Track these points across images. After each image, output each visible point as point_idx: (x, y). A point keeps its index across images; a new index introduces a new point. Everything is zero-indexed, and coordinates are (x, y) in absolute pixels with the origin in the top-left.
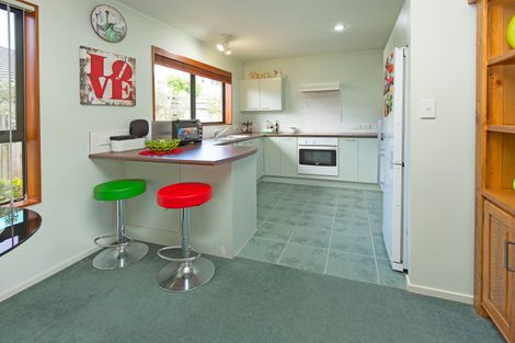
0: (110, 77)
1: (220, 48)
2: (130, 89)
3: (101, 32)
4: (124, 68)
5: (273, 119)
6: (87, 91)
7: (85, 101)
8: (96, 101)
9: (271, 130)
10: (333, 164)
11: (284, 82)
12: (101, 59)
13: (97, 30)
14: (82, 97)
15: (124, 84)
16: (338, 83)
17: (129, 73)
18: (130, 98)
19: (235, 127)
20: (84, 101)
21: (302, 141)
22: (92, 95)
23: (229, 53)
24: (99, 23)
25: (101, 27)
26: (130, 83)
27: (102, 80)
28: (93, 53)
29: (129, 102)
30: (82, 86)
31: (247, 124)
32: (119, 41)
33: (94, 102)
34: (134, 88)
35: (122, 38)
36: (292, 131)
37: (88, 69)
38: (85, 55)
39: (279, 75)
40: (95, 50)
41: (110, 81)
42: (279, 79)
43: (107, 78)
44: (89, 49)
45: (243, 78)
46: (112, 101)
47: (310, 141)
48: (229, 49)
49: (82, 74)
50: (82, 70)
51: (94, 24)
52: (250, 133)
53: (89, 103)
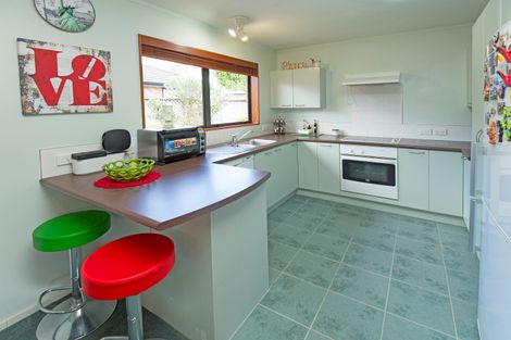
0: (68, 77)
1: (232, 33)
2: (102, 91)
3: (52, 19)
4: (91, 64)
5: (311, 119)
6: (30, 98)
7: (29, 110)
8: (47, 109)
9: (307, 132)
10: (391, 182)
11: (324, 72)
12: (54, 54)
13: (46, 16)
14: (24, 106)
15: (93, 85)
16: (398, 74)
17: (99, 70)
18: (104, 102)
19: (263, 128)
20: (27, 110)
21: (346, 149)
22: (39, 102)
23: (245, 39)
24: (47, 7)
25: (53, 13)
26: (103, 84)
27: (55, 83)
28: (38, 46)
29: (102, 108)
30: (23, 91)
31: (279, 124)
32: (84, 29)
33: (42, 111)
34: (110, 90)
35: (88, 26)
36: (335, 133)
37: (31, 68)
38: (24, 50)
39: (316, 64)
40: (42, 43)
41: (69, 83)
42: (317, 69)
43: (64, 79)
44: (31, 42)
45: (275, 69)
46: (73, 109)
47: (358, 150)
48: (245, 34)
49: (22, 76)
50: (21, 70)
51: (40, 8)
52: (283, 134)
53: (35, 113)
